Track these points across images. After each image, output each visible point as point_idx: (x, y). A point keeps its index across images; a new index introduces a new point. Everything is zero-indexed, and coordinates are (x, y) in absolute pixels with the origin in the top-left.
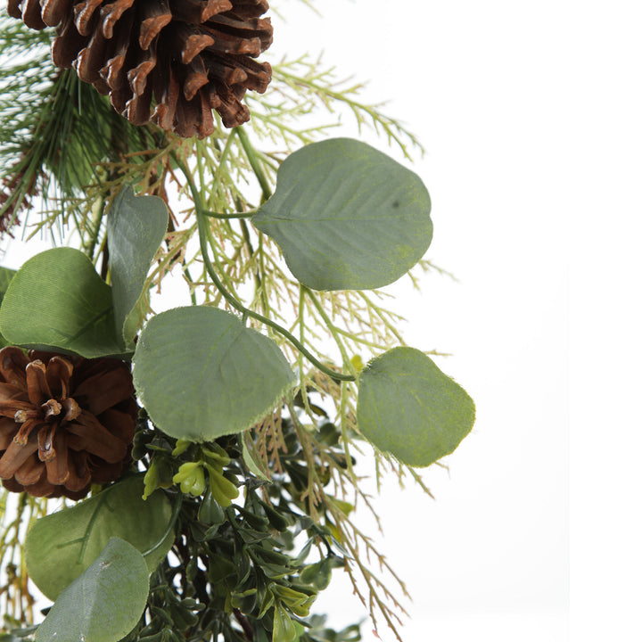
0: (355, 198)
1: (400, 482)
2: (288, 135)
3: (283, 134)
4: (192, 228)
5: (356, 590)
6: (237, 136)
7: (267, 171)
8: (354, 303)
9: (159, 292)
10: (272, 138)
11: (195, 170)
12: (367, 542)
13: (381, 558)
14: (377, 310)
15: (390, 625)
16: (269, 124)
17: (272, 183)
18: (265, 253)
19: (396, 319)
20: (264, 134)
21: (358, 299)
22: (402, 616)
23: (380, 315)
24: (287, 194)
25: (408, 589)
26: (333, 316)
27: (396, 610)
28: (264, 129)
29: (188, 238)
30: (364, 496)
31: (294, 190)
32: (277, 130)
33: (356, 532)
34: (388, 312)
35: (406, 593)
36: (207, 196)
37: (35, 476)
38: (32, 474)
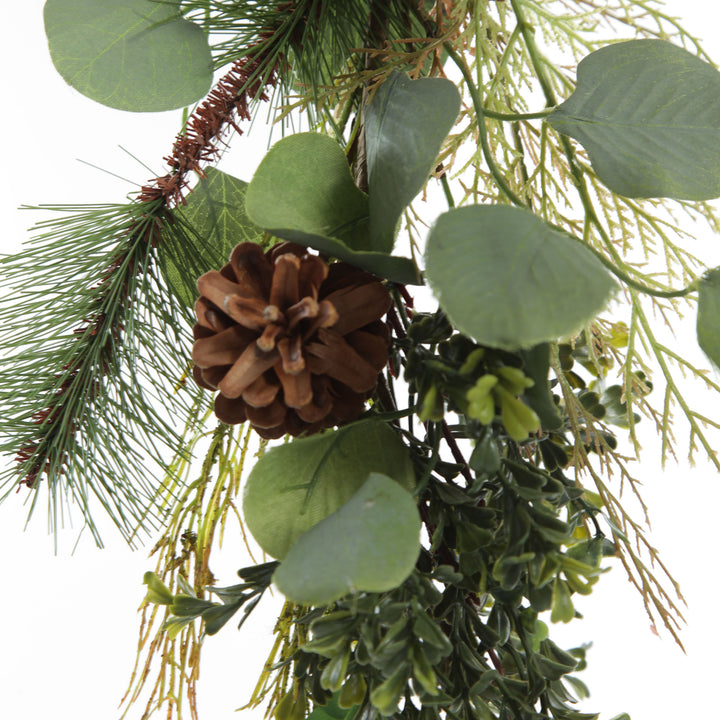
0: (670, 103)
1: (690, 456)
2: (576, 44)
3: (571, 41)
4: (465, 132)
5: (631, 578)
6: (521, 35)
7: (553, 78)
8: (648, 239)
9: (424, 199)
10: (559, 44)
11: (473, 67)
12: (637, 531)
13: (653, 551)
14: (675, 249)
15: (668, 625)
16: (557, 28)
17: (559, 93)
18: (547, 171)
19: (696, 263)
20: (550, 38)
21: (653, 235)
22: (678, 620)
23: (678, 255)
24: (589, 94)
25: (681, 591)
26: (624, 250)
27: (672, 612)
28: (552, 33)
29: (459, 143)
30: (631, 480)
31: (597, 89)
32: (565, 35)
33: (625, 516)
34: (687, 254)
35: (680, 596)
36: (485, 95)
37: (268, 397)
38: (262, 396)
